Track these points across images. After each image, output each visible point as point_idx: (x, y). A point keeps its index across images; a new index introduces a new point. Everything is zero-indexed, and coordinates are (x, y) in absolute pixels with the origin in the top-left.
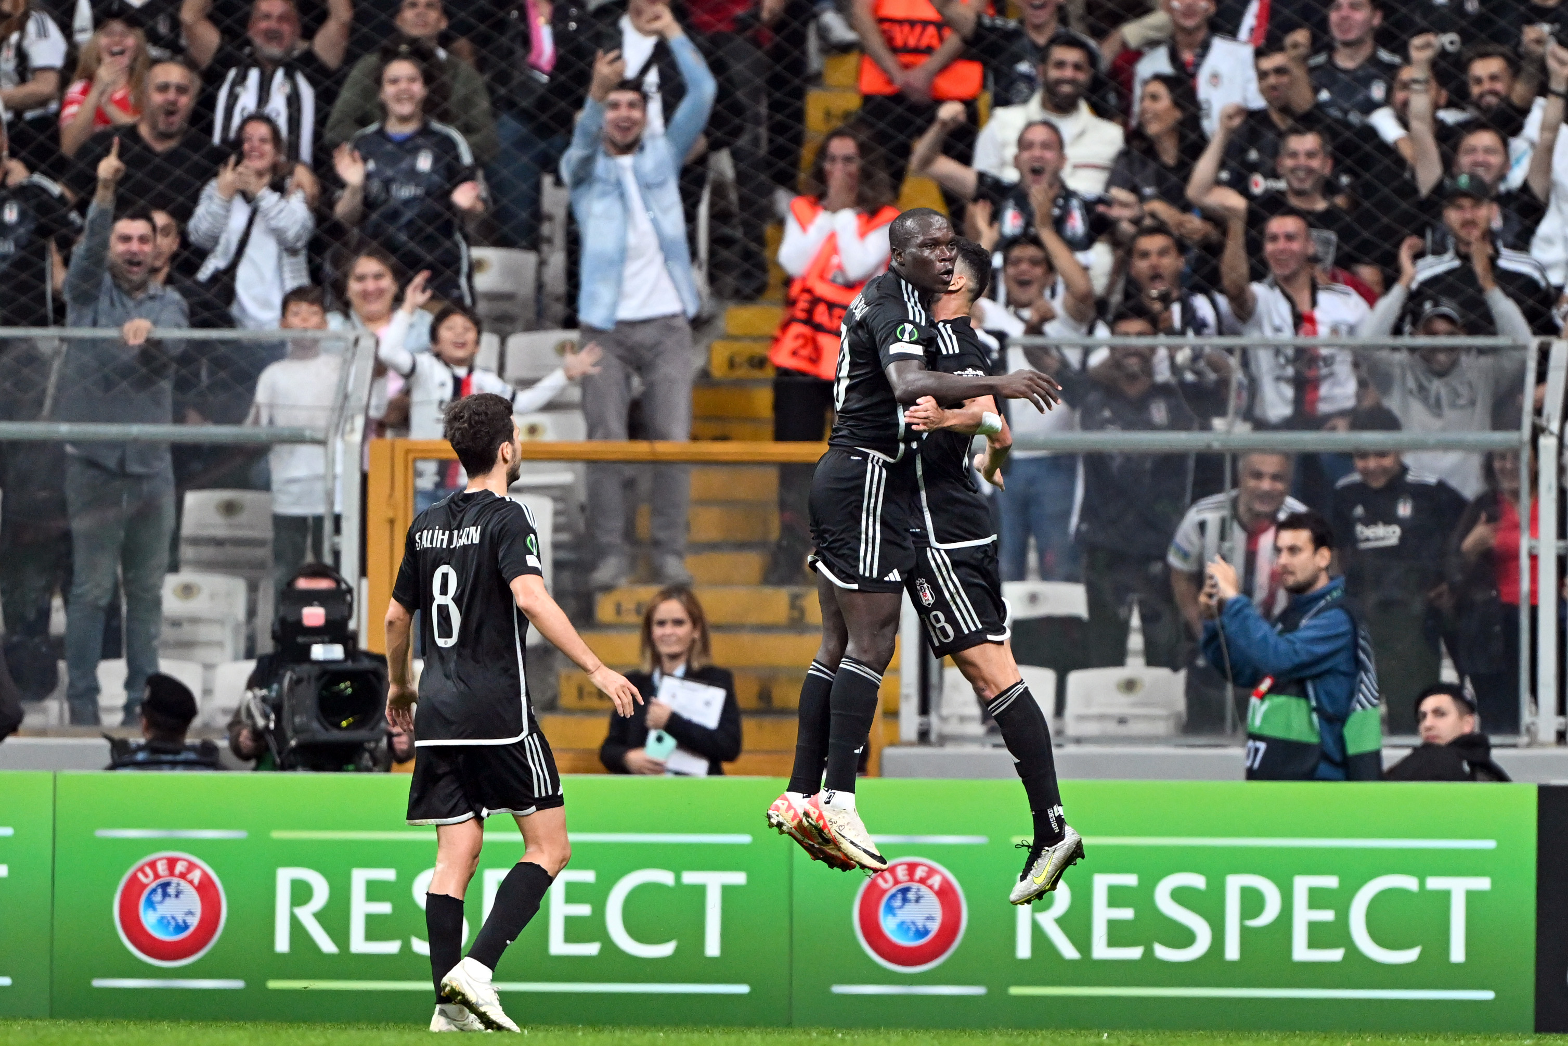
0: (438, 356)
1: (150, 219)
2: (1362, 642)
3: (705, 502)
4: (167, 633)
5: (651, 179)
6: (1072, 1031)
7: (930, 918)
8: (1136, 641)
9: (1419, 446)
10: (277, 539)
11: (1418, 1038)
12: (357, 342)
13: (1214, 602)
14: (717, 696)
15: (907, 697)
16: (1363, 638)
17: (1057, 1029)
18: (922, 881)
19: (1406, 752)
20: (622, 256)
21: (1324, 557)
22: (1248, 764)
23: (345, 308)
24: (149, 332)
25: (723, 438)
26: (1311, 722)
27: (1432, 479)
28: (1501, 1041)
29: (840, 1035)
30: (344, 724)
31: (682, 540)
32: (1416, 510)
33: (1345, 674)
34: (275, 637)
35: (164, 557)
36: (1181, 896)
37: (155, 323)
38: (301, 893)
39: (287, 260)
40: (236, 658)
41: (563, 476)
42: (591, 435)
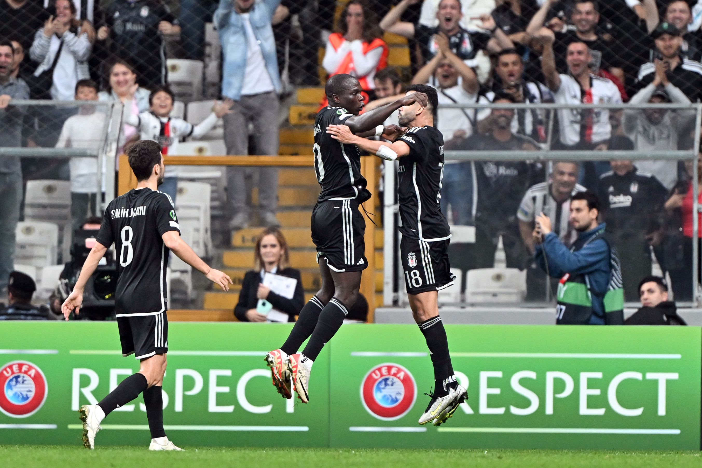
0: (153, 113)
1: (11, 46)
2: (613, 256)
3: (286, 186)
4: (18, 251)
5: (258, 24)
6: (469, 450)
7: (399, 394)
8: (500, 255)
9: (644, 158)
10: (72, 205)
11: (642, 453)
12: (113, 106)
13: (540, 236)
14: (293, 282)
15: (387, 283)
16: (615, 254)
17: (462, 449)
18: (395, 375)
19: (635, 311)
20: (244, 63)
21: (595, 212)
22: (557, 316)
23: (109, 90)
24: (9, 101)
25: (296, 154)
26: (587, 296)
27: (649, 175)
28: (683, 454)
29: (353, 452)
30: (107, 297)
31: (274, 205)
32: (639, 189)
33: (605, 272)
34: (72, 253)
35: (17, 214)
36: (524, 382)
37: (13, 97)
38: (85, 381)
39: (79, 66)
40: (53, 264)
41: (216, 173)
42: (228, 153)
